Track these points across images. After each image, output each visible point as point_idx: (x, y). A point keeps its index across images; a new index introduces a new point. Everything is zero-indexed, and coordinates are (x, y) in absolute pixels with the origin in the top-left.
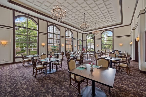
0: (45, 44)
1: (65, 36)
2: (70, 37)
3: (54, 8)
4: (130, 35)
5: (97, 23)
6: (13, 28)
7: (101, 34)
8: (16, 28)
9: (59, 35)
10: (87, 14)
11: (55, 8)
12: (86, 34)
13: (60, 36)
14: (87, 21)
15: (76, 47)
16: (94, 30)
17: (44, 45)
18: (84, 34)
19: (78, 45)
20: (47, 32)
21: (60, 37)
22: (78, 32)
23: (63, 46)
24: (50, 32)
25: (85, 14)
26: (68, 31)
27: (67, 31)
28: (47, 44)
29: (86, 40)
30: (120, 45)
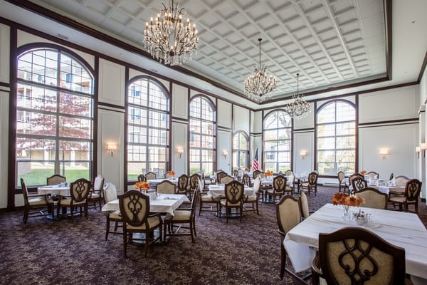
0: (118, 145)
1: (189, 117)
2: (205, 121)
3: (152, 19)
4: (418, 119)
5: (300, 74)
6: (8, 89)
7: (316, 111)
8: (19, 86)
9: (168, 113)
10: (268, 41)
11: (157, 19)
12: (263, 110)
13: (171, 117)
14: (267, 64)
15: (225, 156)
16: (290, 98)
17: (115, 147)
18: (255, 111)
19: (233, 151)
20: (127, 104)
21: (171, 122)
22: (233, 103)
23: (180, 154)
24: (137, 102)
25: (260, 40)
26: (198, 99)
27: (195, 100)
28: (126, 143)
29: (262, 133)
30: (381, 153)
